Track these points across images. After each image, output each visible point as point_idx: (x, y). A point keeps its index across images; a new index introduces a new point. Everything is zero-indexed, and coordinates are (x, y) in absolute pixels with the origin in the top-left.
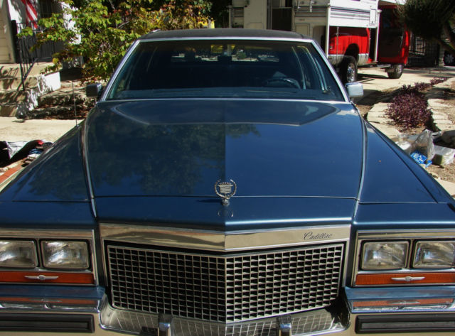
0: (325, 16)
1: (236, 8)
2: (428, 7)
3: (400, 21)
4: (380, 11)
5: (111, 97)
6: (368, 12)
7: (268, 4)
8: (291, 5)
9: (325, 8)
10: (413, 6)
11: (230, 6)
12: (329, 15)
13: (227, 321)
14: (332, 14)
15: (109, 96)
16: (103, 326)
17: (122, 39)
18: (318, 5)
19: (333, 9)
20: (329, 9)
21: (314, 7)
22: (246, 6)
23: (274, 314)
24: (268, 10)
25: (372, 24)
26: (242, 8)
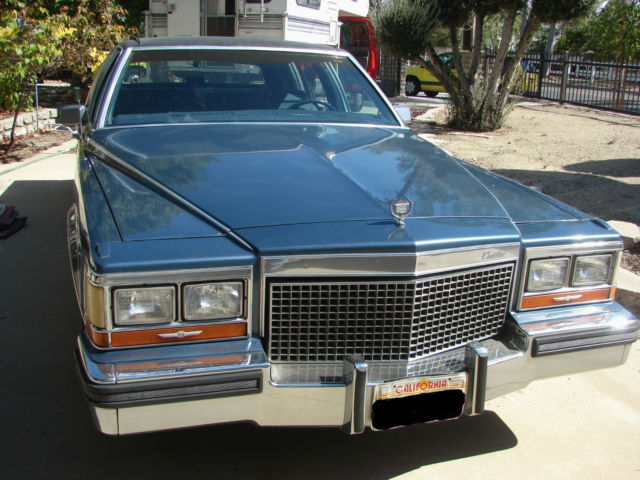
0: (281, 28)
1: (154, 15)
2: (410, 20)
3: (375, 37)
4: (340, 24)
5: (110, 123)
6: (328, 25)
7: (201, 10)
8: (234, 13)
9: (281, 17)
10: (392, 19)
11: (146, 12)
12: (286, 27)
13: (410, 359)
14: (289, 25)
15: (107, 121)
16: (274, 384)
17: (19, 52)
18: (270, 13)
19: (292, 19)
20: (286, 19)
21: (266, 16)
22: (170, 13)
23: (463, 344)
24: (201, 18)
25: (332, 40)
26: (165, 15)
